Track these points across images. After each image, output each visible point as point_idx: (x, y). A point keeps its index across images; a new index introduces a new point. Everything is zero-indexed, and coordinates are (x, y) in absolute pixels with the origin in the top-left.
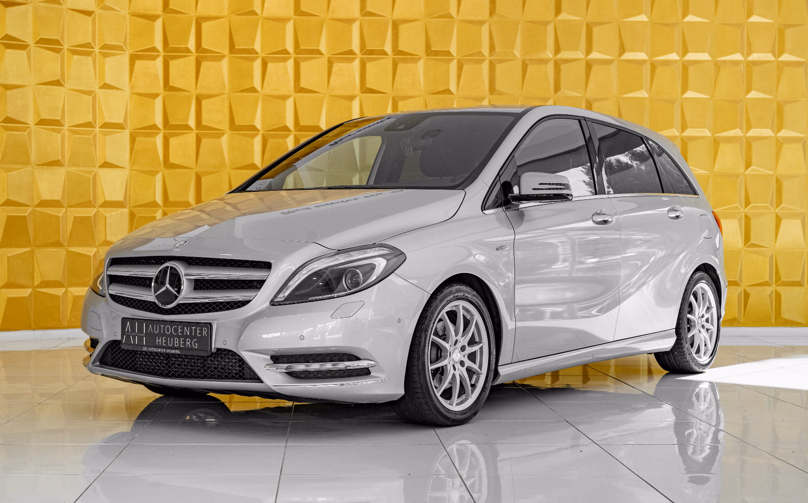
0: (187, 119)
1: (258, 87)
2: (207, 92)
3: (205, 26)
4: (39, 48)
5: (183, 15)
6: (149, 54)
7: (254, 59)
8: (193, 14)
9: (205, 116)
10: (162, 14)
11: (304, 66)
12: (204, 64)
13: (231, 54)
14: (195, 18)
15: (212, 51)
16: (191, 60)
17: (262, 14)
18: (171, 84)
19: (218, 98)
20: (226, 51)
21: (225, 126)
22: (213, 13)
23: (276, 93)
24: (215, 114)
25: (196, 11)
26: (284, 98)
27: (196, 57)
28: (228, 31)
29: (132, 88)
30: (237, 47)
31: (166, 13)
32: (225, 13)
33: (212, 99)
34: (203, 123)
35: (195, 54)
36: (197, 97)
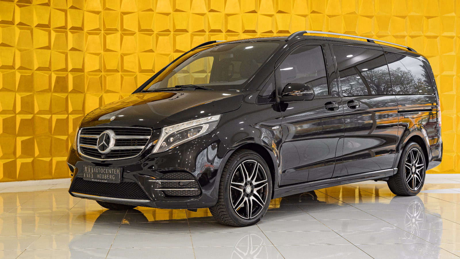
1: (154, 49)
2: (126, 52)
3: (125, 17)
4: (37, 29)
5: (114, 11)
6: (95, 32)
7: (151, 35)
8: (119, 11)
9: (125, 64)
10: (102, 10)
11: (178, 38)
12: (125, 37)
13: (139, 32)
14: (120, 13)
15: (129, 30)
16: (119, 34)
17: (156, 11)
18: (107, 48)
19: (132, 55)
20: (136, 31)
21: (136, 70)
22: (130, 11)
23: (163, 53)
24: (131, 64)
25: (120, 9)
26: (168, 55)
27: (121, 34)
28: (138, 20)
29: (87, 50)
30: (142, 28)
31: (104, 10)
32: (136, 10)
33: (129, 56)
34: (124, 69)
35: (120, 32)
36: (121, 55)
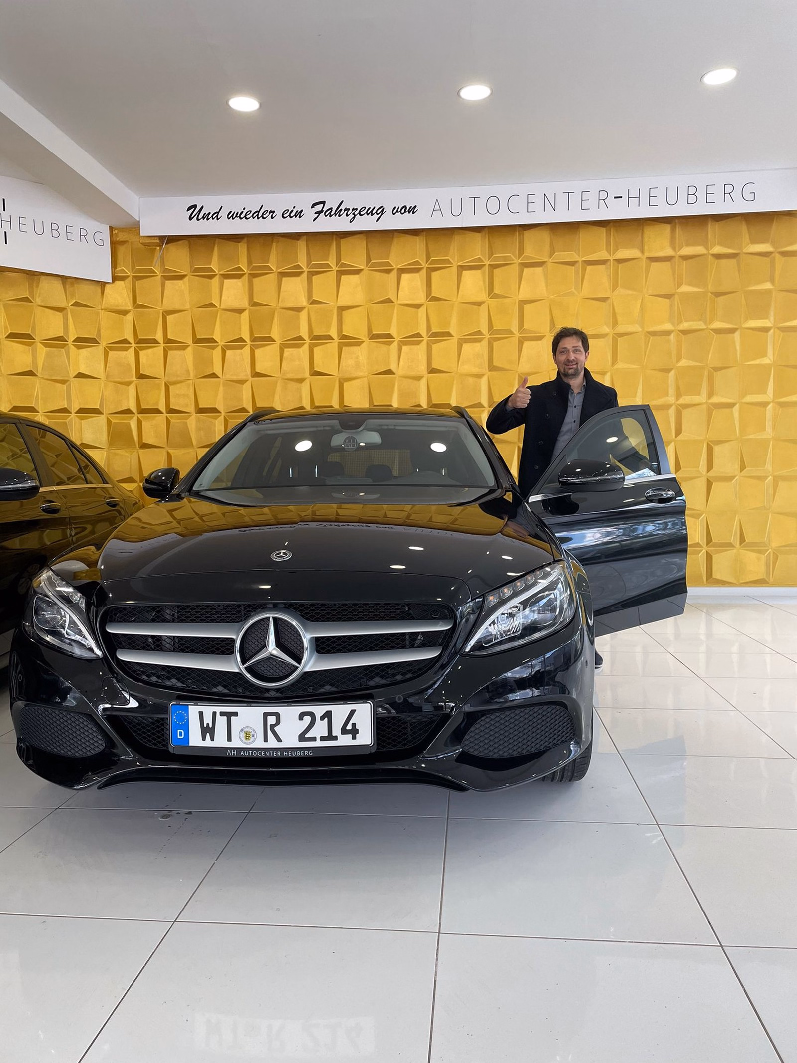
0: (157, 403)
1: (219, 373)
2: (174, 379)
3: (170, 318)
4: (10, 342)
5: (151, 310)
6: (121, 345)
7: (213, 348)
8: (160, 309)
9: (172, 400)
10: (132, 309)
11: (258, 352)
12: (170, 353)
13: (194, 344)
14: (161, 311)
15: (177, 341)
16: (159, 350)
17: (220, 306)
18: (143, 372)
19: (184, 383)
20: (189, 341)
21: (191, 408)
22: (177, 307)
23: (235, 378)
24: (182, 399)
25: (162, 305)
26: (242, 382)
27: (164, 348)
28: (191, 323)
29: (107, 377)
30: (198, 337)
31: (135, 308)
32: (187, 307)
33: (179, 385)
34: (171, 407)
35: (162, 345)
36: (166, 384)
